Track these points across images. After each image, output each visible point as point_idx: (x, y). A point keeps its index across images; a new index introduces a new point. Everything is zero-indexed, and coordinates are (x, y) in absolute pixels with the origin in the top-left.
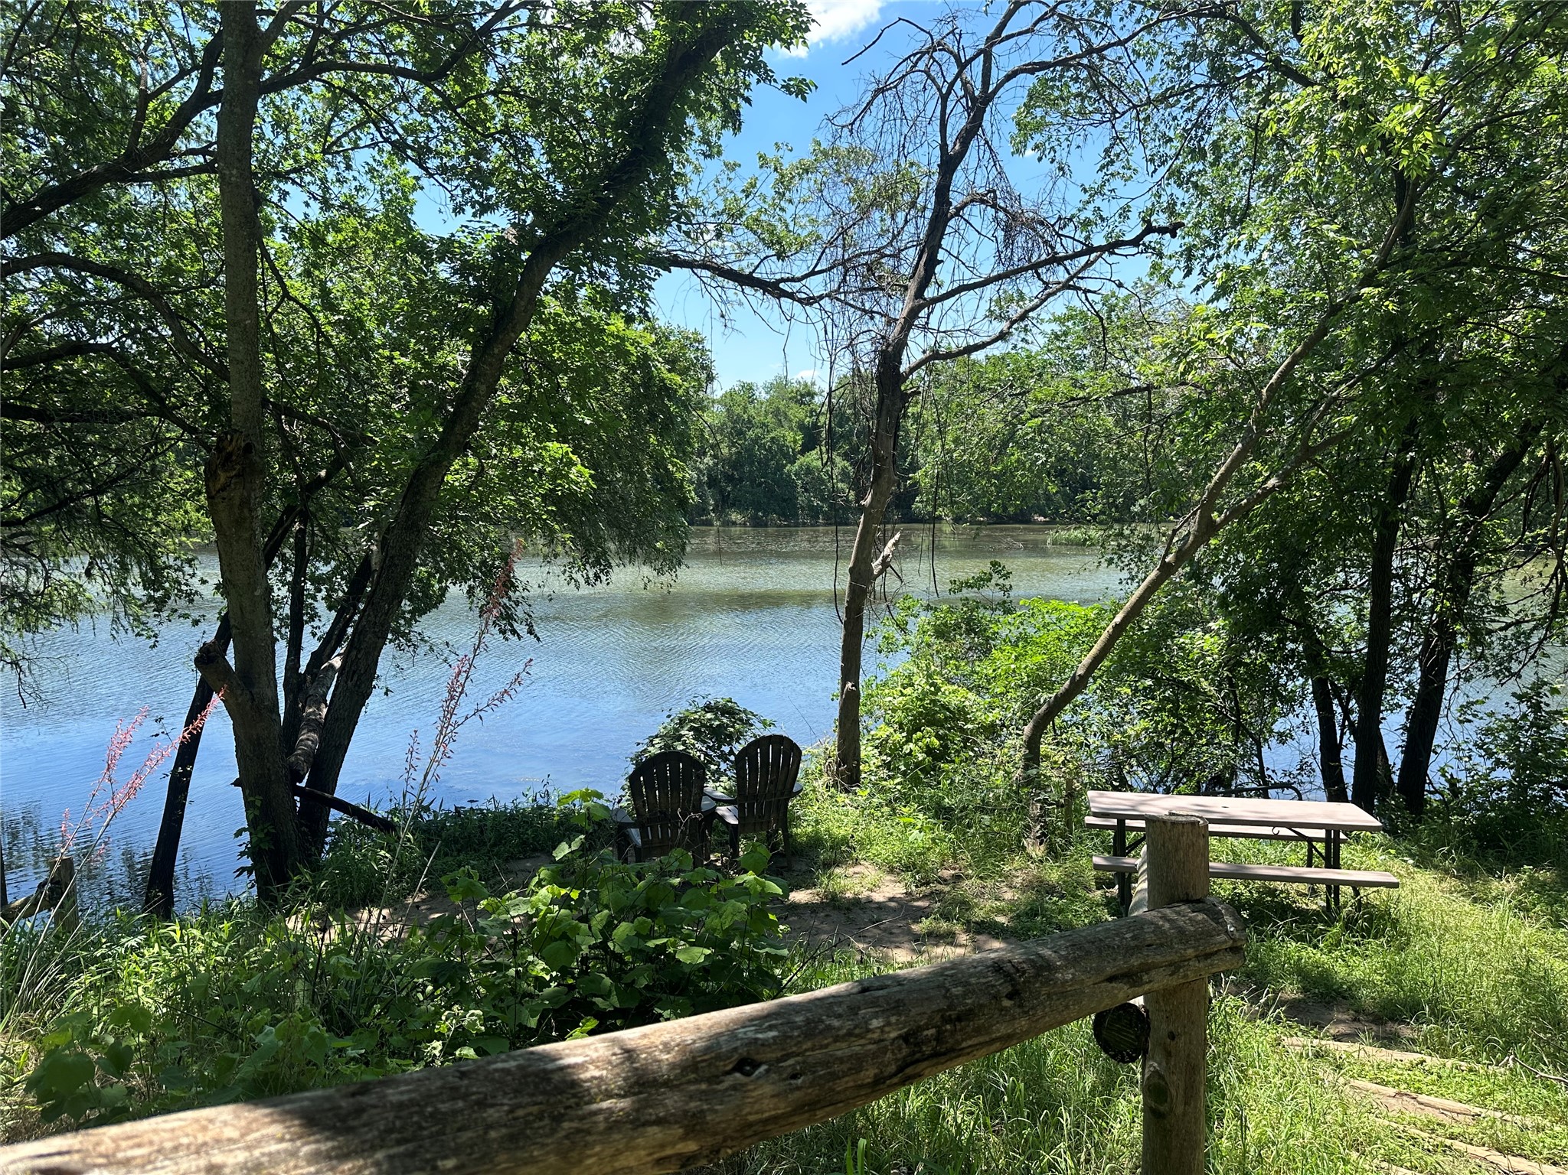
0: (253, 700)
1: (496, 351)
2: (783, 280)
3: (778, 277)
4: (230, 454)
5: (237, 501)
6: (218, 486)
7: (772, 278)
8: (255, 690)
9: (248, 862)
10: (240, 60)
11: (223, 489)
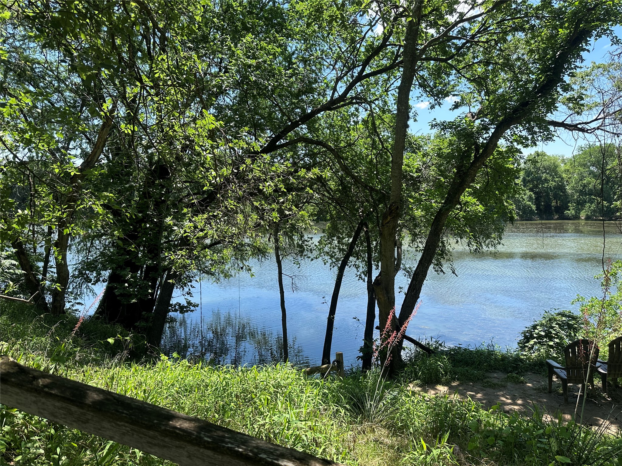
0: (389, 299)
1: (477, 165)
2: (580, 124)
3: (577, 122)
4: (392, 210)
5: (391, 227)
6: (387, 222)
7: (575, 123)
8: (389, 295)
9: (361, 354)
10: (410, 66)
11: (388, 223)
